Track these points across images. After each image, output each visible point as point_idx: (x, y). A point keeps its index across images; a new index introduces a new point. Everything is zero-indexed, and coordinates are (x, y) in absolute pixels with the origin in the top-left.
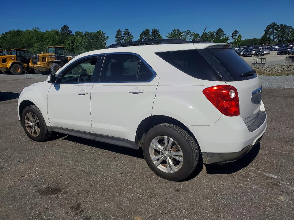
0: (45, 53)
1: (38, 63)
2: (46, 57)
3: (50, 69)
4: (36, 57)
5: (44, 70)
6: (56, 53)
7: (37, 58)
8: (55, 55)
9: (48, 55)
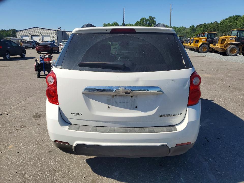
0: (227, 36)
1: (217, 44)
2: (226, 39)
3: (227, 50)
4: (216, 39)
5: (220, 51)
6: (237, 36)
7: (218, 40)
8: (236, 38)
9: (228, 38)
